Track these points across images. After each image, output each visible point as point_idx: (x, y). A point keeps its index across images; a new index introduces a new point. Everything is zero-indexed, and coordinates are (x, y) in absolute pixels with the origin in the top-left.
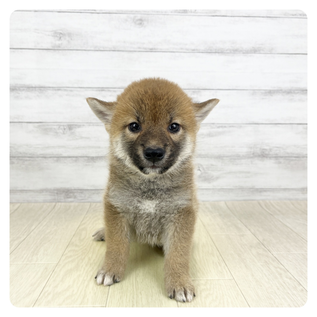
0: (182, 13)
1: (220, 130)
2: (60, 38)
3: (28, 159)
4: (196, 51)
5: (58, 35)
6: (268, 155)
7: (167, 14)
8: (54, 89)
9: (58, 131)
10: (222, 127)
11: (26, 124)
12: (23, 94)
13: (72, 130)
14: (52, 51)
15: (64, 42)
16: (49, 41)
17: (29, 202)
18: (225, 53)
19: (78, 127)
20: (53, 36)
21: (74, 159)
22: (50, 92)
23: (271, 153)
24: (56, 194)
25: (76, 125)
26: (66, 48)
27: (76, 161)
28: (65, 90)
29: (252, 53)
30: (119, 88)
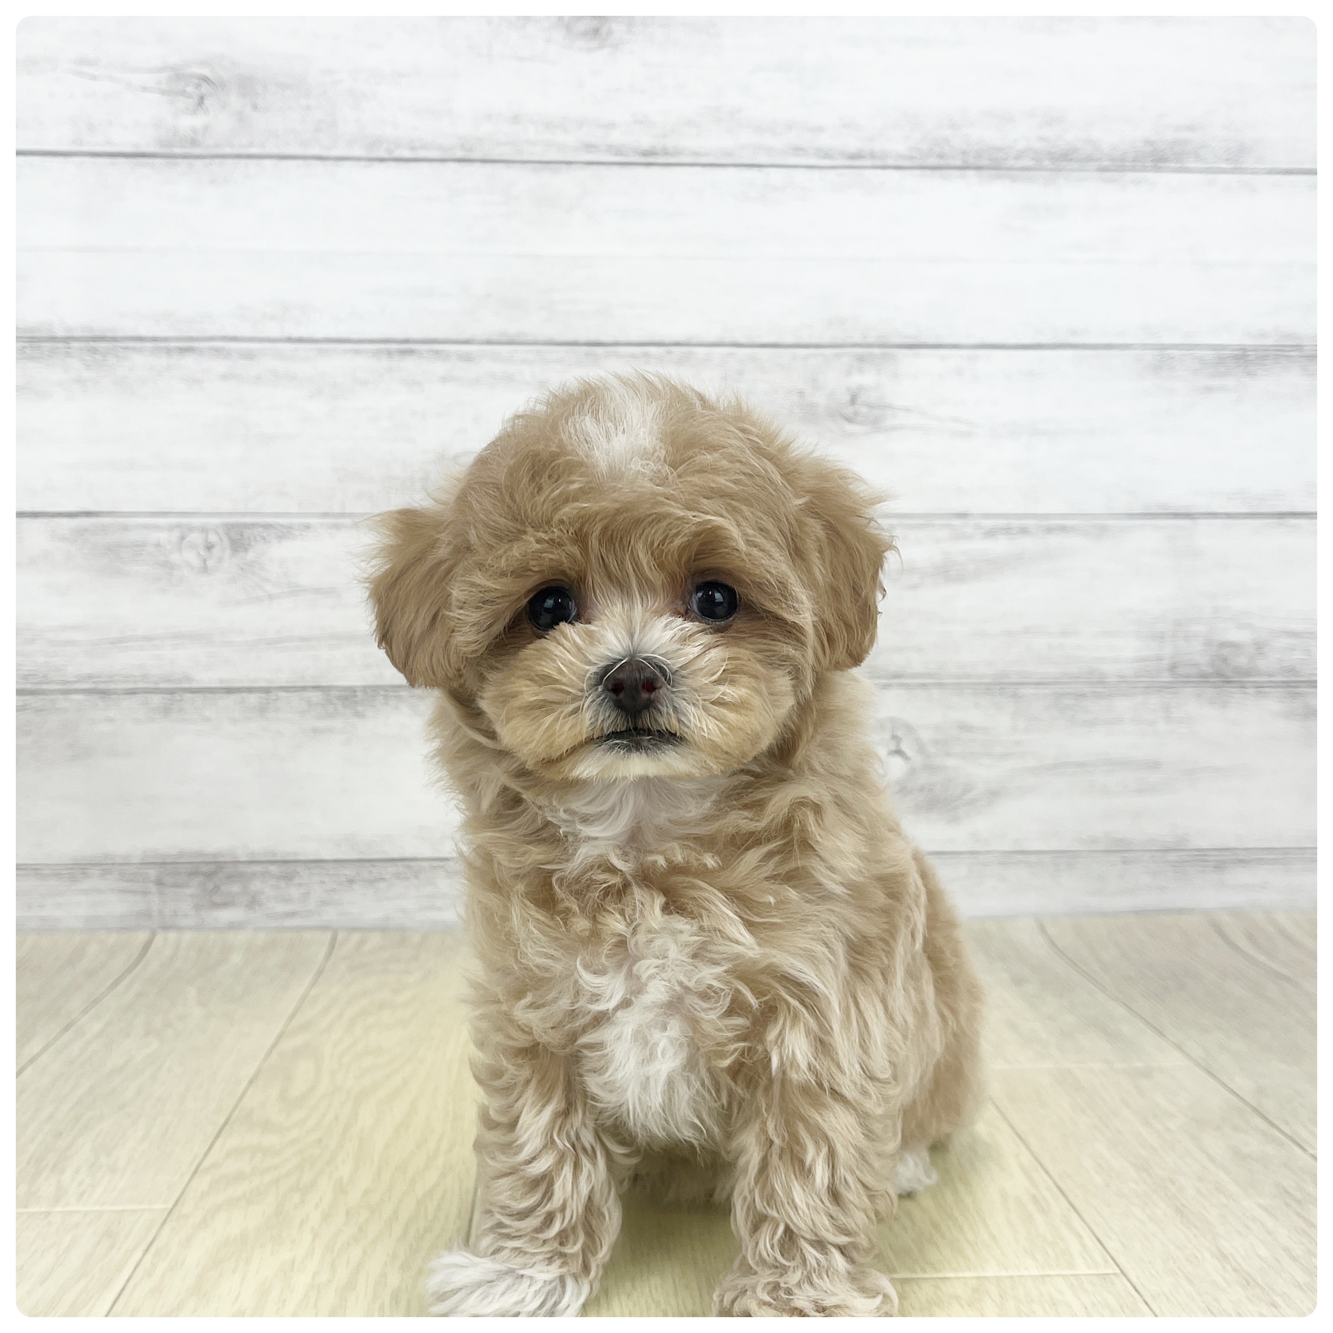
1: (1001, 546)
2: (202, 99)
4: (867, 162)
5: (190, 89)
6: (1248, 675)
8: (161, 344)
9: (175, 557)
10: (1007, 531)
13: (246, 550)
14: (158, 161)
15: (217, 121)
16: (142, 118)
18: (1011, 169)
19: (280, 538)
20: (163, 92)
21: (253, 699)
22: (141, 363)
23: (1262, 664)
24: (153, 888)
25: (267, 527)
26: (228, 150)
27: (262, 710)
28: (218, 350)
29: (1144, 169)
30: (489, 342)
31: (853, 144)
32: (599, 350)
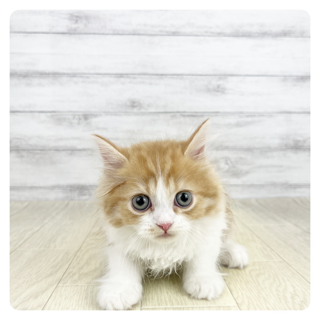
1: (249, 119)
2: (77, 21)
3: (39, 152)
4: (222, 35)
5: (74, 19)
6: (302, 147)
8: (69, 75)
9: (73, 121)
10: (251, 116)
11: (37, 114)
12: (36, 81)
13: (88, 120)
14: (68, 35)
15: (80, 26)
16: (64, 25)
17: (39, 200)
18: (253, 37)
19: (95, 117)
20: (69, 19)
22: (65, 79)
23: (305, 145)
24: (69, 191)
25: (92, 115)
26: (83, 32)
28: (82, 76)
29: (282, 37)
30: (139, 74)
31: (218, 31)
32: (163, 76)
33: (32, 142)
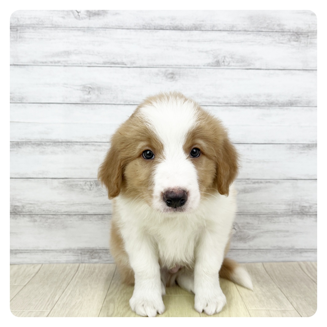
0: (215, 66)
1: (256, 185)
2: (89, 92)
3: (51, 216)
4: (229, 105)
5: (87, 90)
6: (308, 213)
7: (199, 67)
8: (81, 143)
9: (84, 187)
10: (258, 182)
12: (49, 149)
13: (99, 186)
14: (80, 105)
15: (93, 97)
16: (77, 96)
17: (50, 263)
18: (260, 106)
20: (81, 90)
21: (100, 216)
22: (77, 147)
23: (311, 211)
24: (80, 255)
26: (95, 103)
27: (102, 219)
28: (93, 145)
29: (288, 106)
31: (226, 101)
33: (44, 207)
